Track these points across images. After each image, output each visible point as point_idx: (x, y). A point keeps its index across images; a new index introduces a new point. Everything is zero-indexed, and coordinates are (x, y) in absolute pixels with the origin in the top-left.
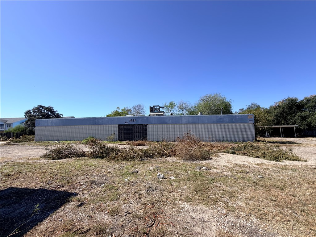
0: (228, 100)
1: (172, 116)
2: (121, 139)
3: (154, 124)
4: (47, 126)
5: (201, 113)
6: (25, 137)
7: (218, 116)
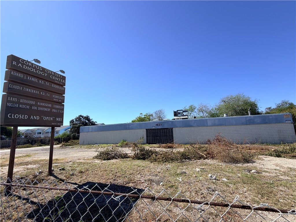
0: (252, 100)
1: (195, 119)
2: (149, 142)
3: (180, 127)
4: (89, 132)
5: (226, 115)
6: (72, 142)
7: (248, 117)
